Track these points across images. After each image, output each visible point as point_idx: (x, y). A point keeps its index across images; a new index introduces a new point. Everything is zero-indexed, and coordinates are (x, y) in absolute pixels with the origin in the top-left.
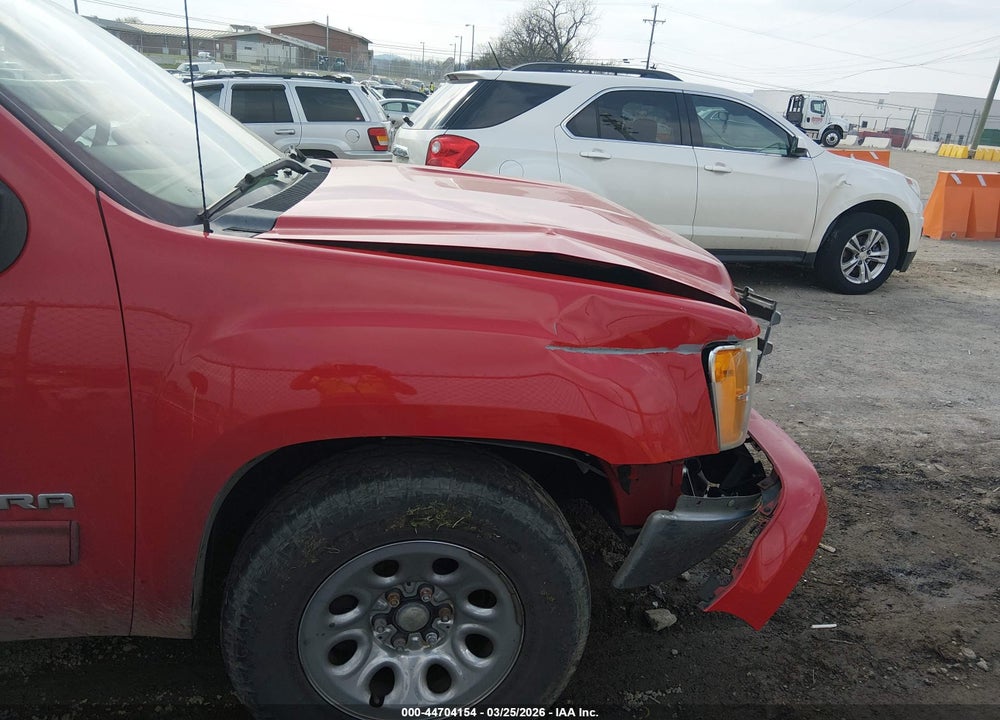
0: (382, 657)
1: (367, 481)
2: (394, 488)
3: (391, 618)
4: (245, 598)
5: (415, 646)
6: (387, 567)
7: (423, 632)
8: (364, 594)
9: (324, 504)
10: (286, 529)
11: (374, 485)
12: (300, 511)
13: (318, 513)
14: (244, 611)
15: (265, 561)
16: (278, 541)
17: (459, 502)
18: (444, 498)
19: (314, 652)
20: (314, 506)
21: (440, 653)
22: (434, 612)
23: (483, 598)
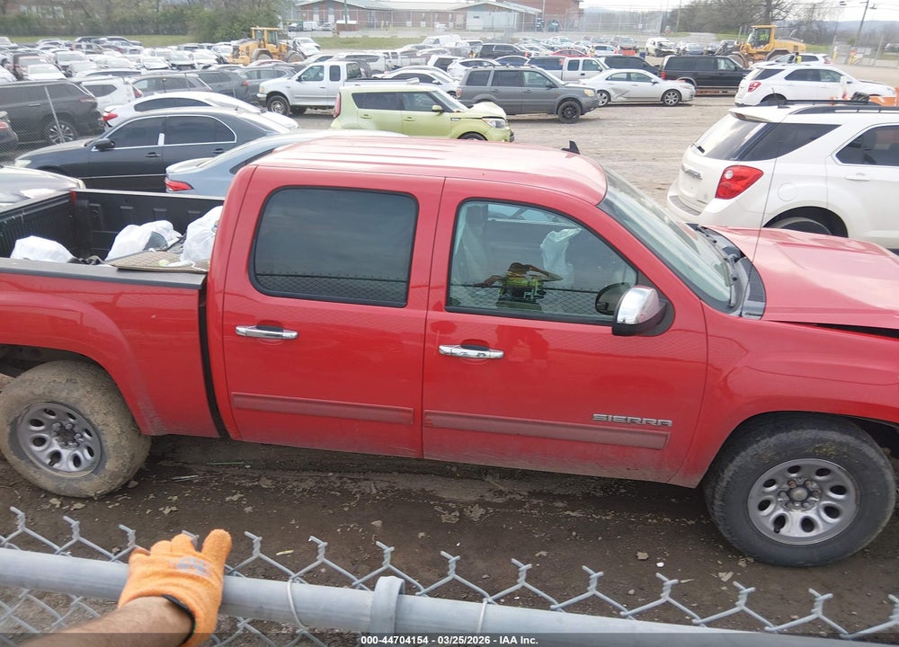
0: (781, 511)
1: (797, 429)
2: (808, 434)
3: (788, 493)
4: (731, 473)
5: (797, 508)
6: (794, 469)
7: (803, 502)
8: (780, 479)
9: (775, 437)
10: (755, 446)
11: (800, 432)
12: (763, 439)
13: (773, 440)
14: (729, 479)
15: (743, 459)
16: (750, 451)
17: (841, 444)
18: (834, 441)
19: (753, 504)
20: (770, 437)
21: (811, 514)
22: (811, 494)
23: (839, 490)
